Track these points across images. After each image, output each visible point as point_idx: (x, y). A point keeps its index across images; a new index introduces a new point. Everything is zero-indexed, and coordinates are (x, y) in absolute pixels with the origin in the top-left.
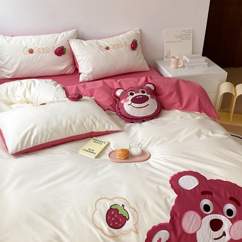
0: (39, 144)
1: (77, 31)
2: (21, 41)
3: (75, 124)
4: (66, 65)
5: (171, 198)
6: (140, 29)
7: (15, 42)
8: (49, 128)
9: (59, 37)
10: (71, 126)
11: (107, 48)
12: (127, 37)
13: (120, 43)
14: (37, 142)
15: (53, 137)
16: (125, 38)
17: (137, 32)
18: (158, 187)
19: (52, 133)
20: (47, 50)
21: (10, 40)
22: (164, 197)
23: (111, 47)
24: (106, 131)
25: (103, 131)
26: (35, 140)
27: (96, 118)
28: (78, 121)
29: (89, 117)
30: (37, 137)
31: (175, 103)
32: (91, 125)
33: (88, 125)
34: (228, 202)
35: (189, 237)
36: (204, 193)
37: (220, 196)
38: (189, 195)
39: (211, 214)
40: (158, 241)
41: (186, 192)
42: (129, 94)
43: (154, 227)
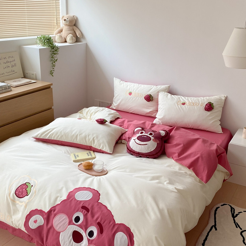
1: (169, 87)
2: (128, 85)
3: (81, 135)
4: (152, 109)
5: (61, 198)
6: (227, 96)
7: (124, 86)
8: (63, 132)
9: (153, 88)
11: (184, 104)
12: (208, 99)
13: (198, 102)
15: (62, 138)
16: (205, 100)
17: (222, 98)
18: (62, 187)
20: (140, 95)
21: (122, 84)
23: (187, 103)
24: (100, 150)
25: (98, 148)
26: (51, 136)
27: (97, 137)
28: (83, 135)
29: (93, 135)
30: (53, 134)
31: (175, 153)
32: (91, 141)
33: (89, 140)
34: (95, 225)
35: (55, 233)
36: (84, 208)
37: (93, 216)
38: (73, 203)
39: (77, 225)
40: (34, 221)
41: (74, 199)
42: (140, 132)
43: (36, 210)
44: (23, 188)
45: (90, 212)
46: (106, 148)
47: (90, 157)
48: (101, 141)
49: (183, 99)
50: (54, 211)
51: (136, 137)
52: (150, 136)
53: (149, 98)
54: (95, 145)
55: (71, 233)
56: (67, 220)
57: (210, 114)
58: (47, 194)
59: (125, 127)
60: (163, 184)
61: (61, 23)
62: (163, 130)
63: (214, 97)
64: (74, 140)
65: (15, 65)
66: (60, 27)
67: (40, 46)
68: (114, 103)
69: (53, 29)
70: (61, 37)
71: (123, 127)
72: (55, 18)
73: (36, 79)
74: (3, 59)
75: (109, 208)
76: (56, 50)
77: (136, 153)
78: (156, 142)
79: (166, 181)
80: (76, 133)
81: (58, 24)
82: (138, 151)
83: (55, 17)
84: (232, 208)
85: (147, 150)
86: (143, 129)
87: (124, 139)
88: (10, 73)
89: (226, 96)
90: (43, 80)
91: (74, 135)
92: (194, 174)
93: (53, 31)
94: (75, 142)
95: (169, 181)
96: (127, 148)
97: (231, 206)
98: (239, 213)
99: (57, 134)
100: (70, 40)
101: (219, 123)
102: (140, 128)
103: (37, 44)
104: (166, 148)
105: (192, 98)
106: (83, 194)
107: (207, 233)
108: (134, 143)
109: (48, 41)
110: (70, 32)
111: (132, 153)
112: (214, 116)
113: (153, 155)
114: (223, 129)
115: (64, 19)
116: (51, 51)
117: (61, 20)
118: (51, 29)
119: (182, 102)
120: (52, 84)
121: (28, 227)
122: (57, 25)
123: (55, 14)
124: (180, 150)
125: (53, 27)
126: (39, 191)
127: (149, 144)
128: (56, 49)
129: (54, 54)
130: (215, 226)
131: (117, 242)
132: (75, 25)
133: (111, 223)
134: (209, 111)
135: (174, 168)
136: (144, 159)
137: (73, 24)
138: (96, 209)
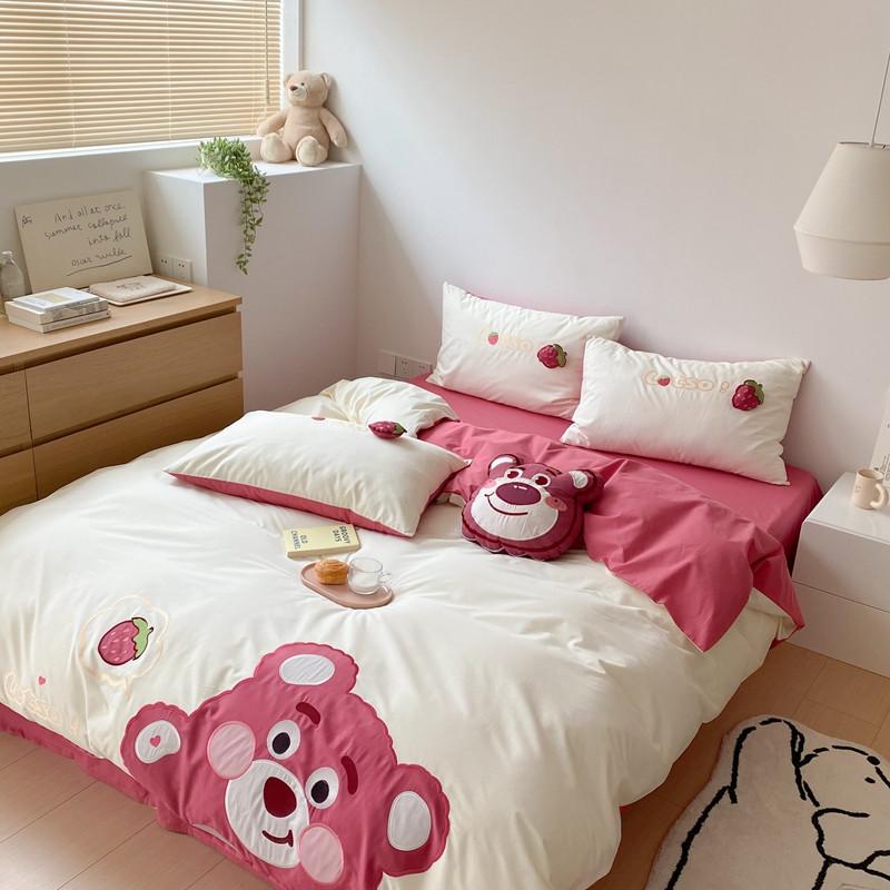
0: (229, 480)
1: (620, 321)
3: (317, 474)
4: (561, 393)
5: (238, 675)
6: (810, 364)
7: (473, 311)
8: (261, 458)
9: (569, 324)
10: (307, 472)
11: (665, 382)
12: (746, 371)
13: (712, 378)
14: (227, 474)
15: (259, 479)
16: (737, 371)
17: (793, 367)
18: (243, 641)
19: (261, 471)
20: (525, 345)
21: (469, 304)
22: (229, 662)
23: (677, 380)
24: (377, 523)
25: (371, 519)
26: (225, 468)
27: (369, 483)
28: (326, 472)
29: (356, 472)
30: (230, 465)
31: (614, 547)
32: (350, 492)
33: (343, 489)
34: (334, 764)
35: (212, 780)
36: (304, 708)
37: (329, 737)
38: (273, 691)
39: (280, 762)
40: (152, 740)
41: (275, 680)
42: (508, 472)
43: (160, 705)
44: (125, 635)
45: (321, 722)
46: (394, 520)
47: (342, 544)
48: (380, 496)
49: (663, 366)
50: (213, 712)
51: (494, 489)
52: (538, 487)
53: (553, 357)
54: (361, 508)
55: (260, 786)
56: (249, 744)
57: (751, 420)
58: (195, 657)
59: (466, 451)
60: (564, 646)
61: (281, 97)
62: (583, 471)
63: (768, 365)
64: (295, 486)
65: (127, 233)
66: (279, 109)
67: (207, 175)
68: (439, 366)
69: (255, 116)
70: (278, 143)
71: (458, 452)
72: (264, 81)
73: (191, 282)
74: (89, 212)
75: (381, 715)
76: (259, 190)
77: (490, 540)
78: (557, 507)
79: (572, 638)
80: (303, 464)
81: (273, 99)
82: (495, 534)
83: (263, 78)
84: (795, 733)
85: (526, 530)
86: (518, 462)
87: (457, 493)
88: (110, 260)
89: (806, 364)
90: (213, 285)
91: (296, 470)
92: (669, 619)
93: (255, 121)
94: (299, 493)
95: (584, 639)
96: (464, 521)
97: (792, 727)
98: (818, 751)
99: (242, 465)
100: (307, 153)
101: (780, 450)
102: (509, 460)
103: (199, 166)
104: (586, 529)
105: (695, 363)
106: (305, 665)
107: (703, 810)
108: (485, 509)
109: (235, 159)
110: (309, 128)
111: (477, 538)
112: (761, 428)
113: (545, 549)
114: (791, 470)
115: (290, 84)
116: (241, 192)
117: (282, 86)
118: (250, 116)
119: (661, 374)
120: (239, 301)
121: (132, 756)
122: (268, 103)
123: (262, 67)
124: (630, 539)
125: (255, 111)
126: (171, 645)
127: (534, 514)
128: (260, 185)
129: (252, 201)
130: (731, 789)
131: (397, 822)
132: (325, 105)
133: (384, 762)
134: (745, 409)
135: (606, 597)
136: (514, 562)
137: (321, 101)
138: (341, 715)
